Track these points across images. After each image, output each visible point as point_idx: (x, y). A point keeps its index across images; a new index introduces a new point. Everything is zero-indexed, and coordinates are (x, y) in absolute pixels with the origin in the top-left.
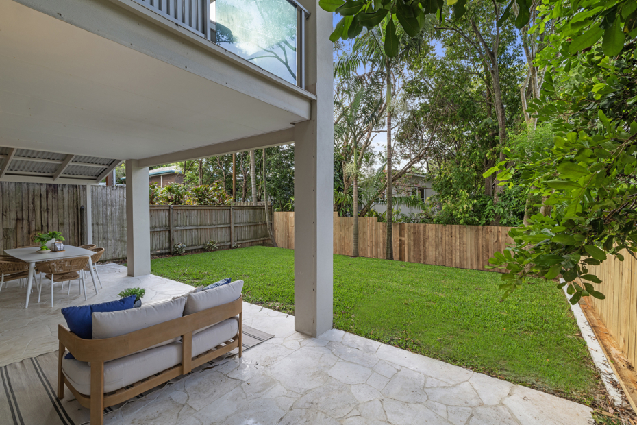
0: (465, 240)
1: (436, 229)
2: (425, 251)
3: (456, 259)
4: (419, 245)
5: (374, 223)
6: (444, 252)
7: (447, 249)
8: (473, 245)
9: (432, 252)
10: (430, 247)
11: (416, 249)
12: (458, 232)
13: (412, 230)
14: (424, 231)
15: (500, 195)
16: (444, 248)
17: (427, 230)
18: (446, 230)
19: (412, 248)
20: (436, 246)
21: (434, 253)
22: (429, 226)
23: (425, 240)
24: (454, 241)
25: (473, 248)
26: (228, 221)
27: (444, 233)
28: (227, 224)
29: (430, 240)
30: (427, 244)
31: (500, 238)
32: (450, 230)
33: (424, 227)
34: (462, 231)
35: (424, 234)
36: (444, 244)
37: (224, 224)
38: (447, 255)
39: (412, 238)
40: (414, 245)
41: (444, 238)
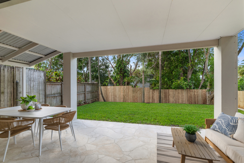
0: (183, 95)
1: (173, 91)
2: (169, 99)
3: (180, 101)
4: (166, 97)
5: (148, 90)
6: (176, 99)
7: (177, 98)
8: (186, 96)
9: (171, 99)
10: (171, 98)
11: (165, 99)
12: (181, 92)
13: (164, 92)
14: (169, 92)
15: (190, 79)
16: (176, 98)
17: (170, 92)
18: (176, 91)
19: (164, 99)
20: (173, 97)
21: (172, 100)
22: (170, 90)
23: (169, 95)
24: (179, 95)
25: (186, 97)
26: (84, 91)
27: (176, 92)
28: (84, 92)
29: (171, 95)
30: (170, 97)
31: (195, 93)
32: (178, 91)
33: (169, 91)
34: (182, 91)
35: (168, 93)
36: (176, 96)
37: (82, 92)
38: (177, 100)
39: (164, 95)
40: (165, 97)
41: (176, 94)
